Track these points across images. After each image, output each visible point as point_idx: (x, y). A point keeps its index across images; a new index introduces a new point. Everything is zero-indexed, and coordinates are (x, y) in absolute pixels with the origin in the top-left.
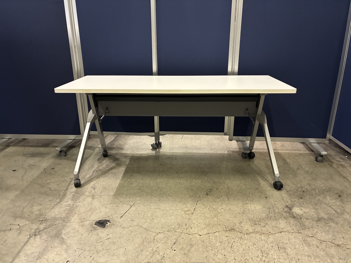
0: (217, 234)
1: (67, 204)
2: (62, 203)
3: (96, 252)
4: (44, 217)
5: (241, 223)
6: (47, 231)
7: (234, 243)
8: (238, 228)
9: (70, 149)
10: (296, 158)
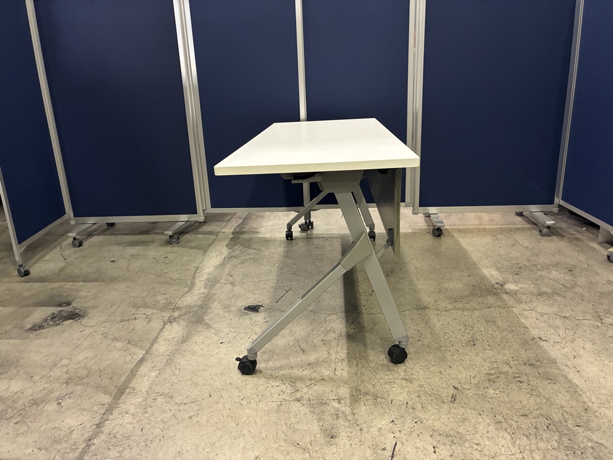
0: (407, 312)
1: (200, 292)
2: (193, 291)
3: (253, 334)
4: (175, 306)
5: (436, 301)
6: (185, 318)
7: (429, 319)
9: (182, 235)
10: (511, 233)
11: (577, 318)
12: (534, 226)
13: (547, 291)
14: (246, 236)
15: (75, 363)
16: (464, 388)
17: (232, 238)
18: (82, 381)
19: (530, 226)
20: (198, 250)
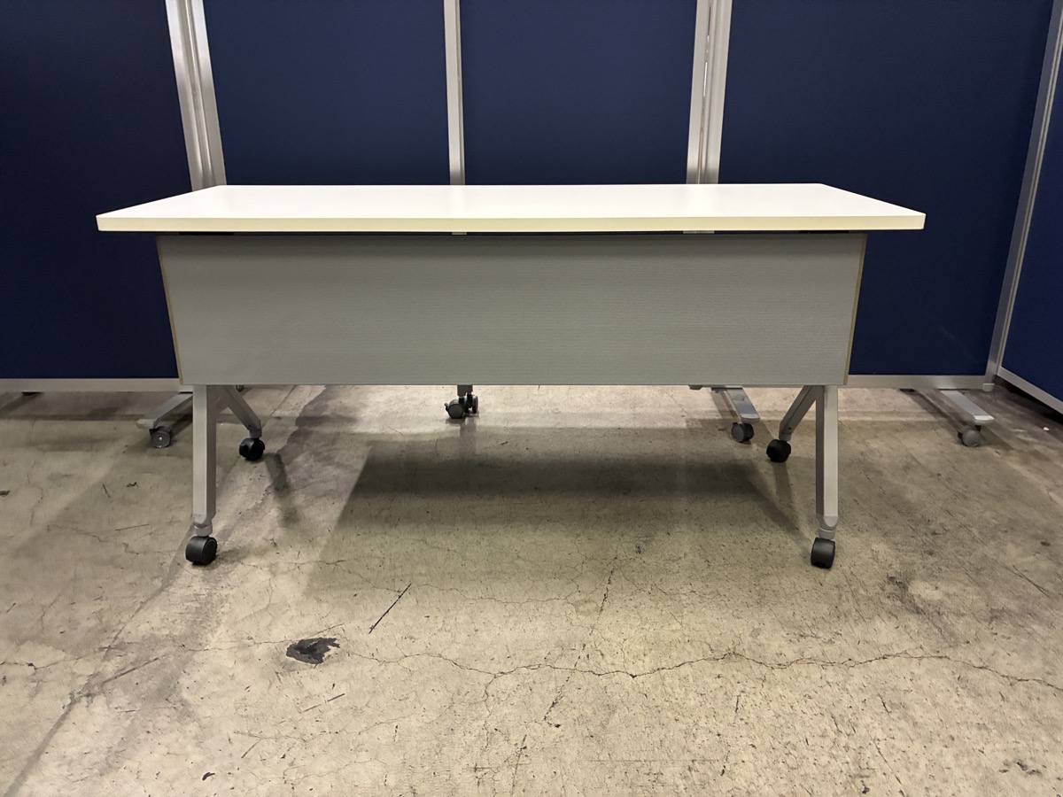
1: (190, 592)
2: (172, 590)
3: (298, 742)
4: (116, 638)
5: (756, 633)
7: (743, 695)
8: (750, 649)
9: (183, 424)
10: (897, 435)
13: (1009, 606)
17: (295, 434)
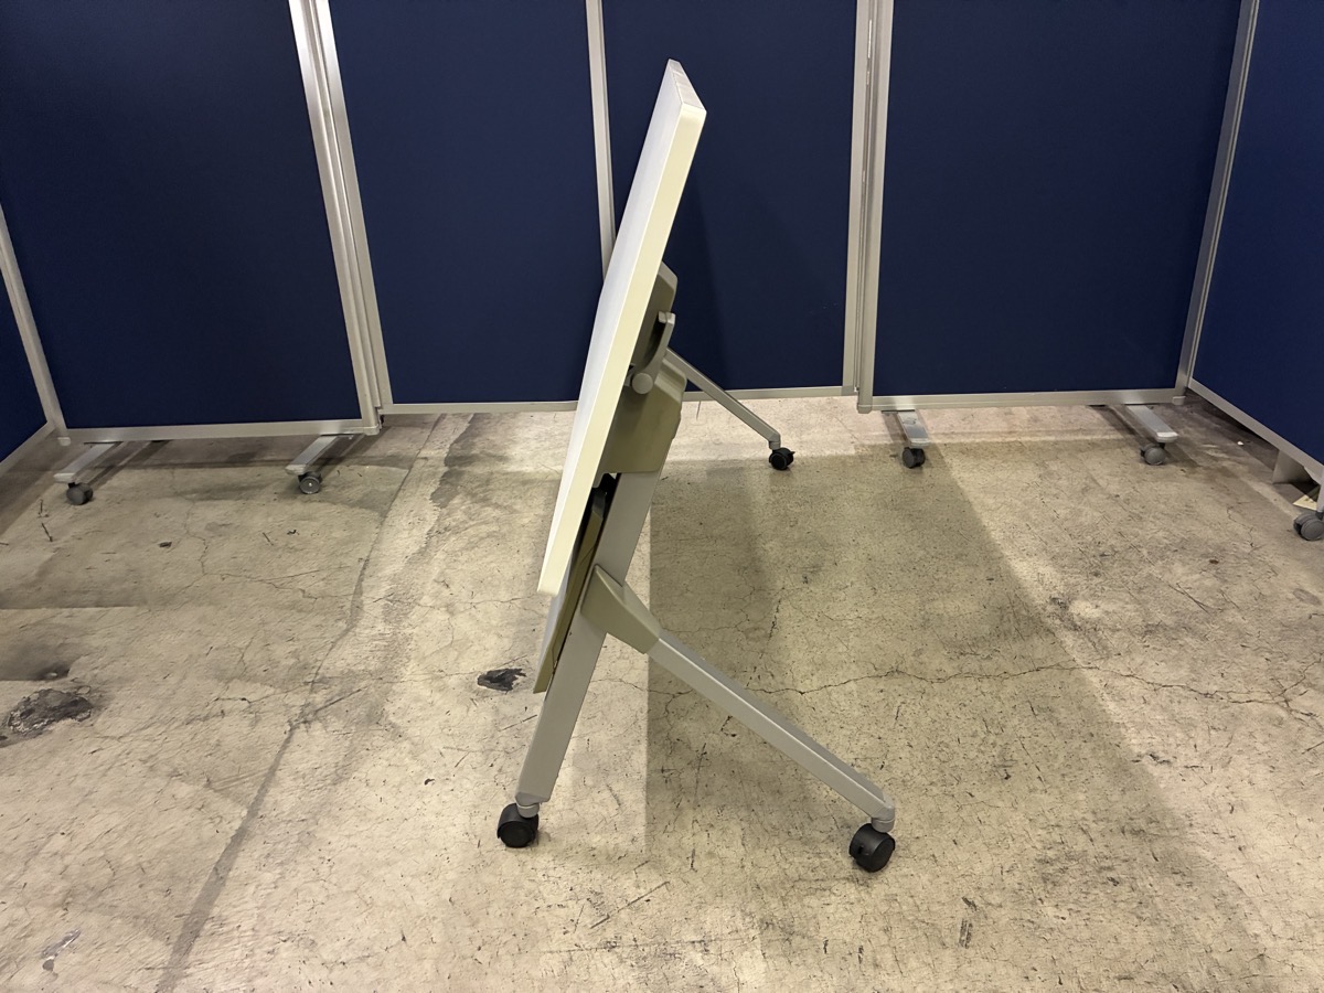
0: (852, 684)
1: (375, 632)
2: (358, 630)
3: (502, 754)
4: (317, 674)
5: (918, 653)
6: (340, 708)
7: (903, 705)
8: (912, 667)
9: (328, 467)
10: (1080, 455)
11: (1234, 697)
12: (1128, 436)
13: (1165, 621)
14: (479, 470)
15: (82, 847)
16: (990, 904)
17: (445, 474)
18: (100, 900)
19: (1119, 436)
20: (368, 511)
